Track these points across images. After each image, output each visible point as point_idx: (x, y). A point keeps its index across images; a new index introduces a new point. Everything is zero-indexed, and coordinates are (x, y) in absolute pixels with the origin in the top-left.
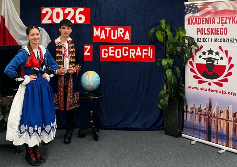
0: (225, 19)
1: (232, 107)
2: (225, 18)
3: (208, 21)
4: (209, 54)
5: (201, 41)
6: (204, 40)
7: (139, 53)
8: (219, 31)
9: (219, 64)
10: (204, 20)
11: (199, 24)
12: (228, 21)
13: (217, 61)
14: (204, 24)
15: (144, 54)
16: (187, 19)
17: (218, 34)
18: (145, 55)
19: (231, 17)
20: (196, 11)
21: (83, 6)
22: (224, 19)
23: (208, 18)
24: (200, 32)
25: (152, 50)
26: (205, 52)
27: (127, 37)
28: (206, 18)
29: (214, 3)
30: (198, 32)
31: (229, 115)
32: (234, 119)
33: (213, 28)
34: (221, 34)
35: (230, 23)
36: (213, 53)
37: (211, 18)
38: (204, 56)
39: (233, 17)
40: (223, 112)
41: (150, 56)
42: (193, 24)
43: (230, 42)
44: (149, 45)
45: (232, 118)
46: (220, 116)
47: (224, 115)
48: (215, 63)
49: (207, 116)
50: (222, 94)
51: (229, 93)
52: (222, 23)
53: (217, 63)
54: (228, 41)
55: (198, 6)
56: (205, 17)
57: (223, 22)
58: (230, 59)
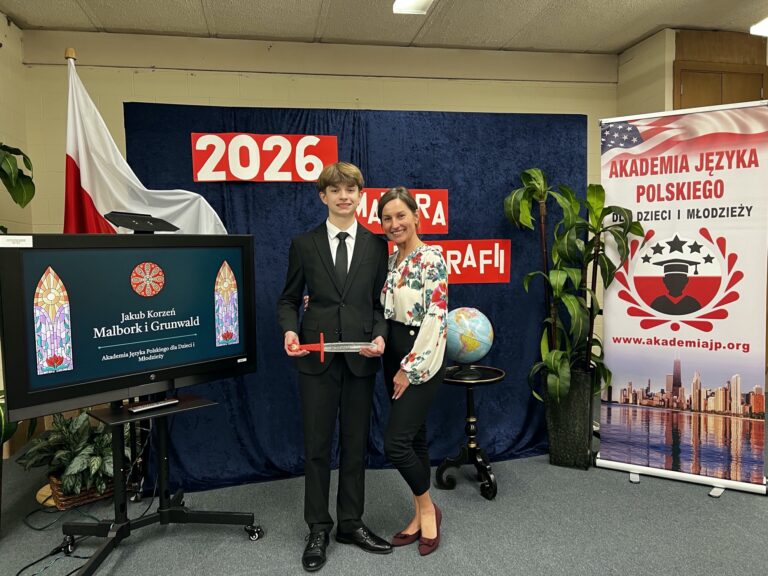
0: (718, 157)
1: (739, 379)
2: (717, 154)
3: (667, 166)
4: (671, 251)
5: (649, 217)
6: (656, 215)
7: (470, 259)
8: (699, 190)
9: (700, 275)
10: (655, 162)
11: (643, 174)
12: (725, 162)
13: (694, 266)
14: (656, 173)
15: (483, 262)
16: (608, 164)
17: (699, 197)
18: (486, 266)
19: (733, 152)
20: (635, 140)
21: (316, 131)
22: (715, 158)
23: (670, 158)
24: (645, 195)
25: (502, 252)
26: (661, 245)
27: (439, 217)
28: (663, 159)
29: (684, 118)
30: (639, 195)
31: (731, 399)
32: (744, 409)
33: (684, 184)
34: (706, 197)
35: (730, 167)
36: (685, 248)
37: (676, 157)
38: (658, 258)
39: (739, 152)
40: (713, 394)
41: (498, 268)
42: (626, 175)
43: (732, 216)
44: (496, 237)
45: (741, 407)
46: (706, 405)
47: (716, 401)
48: (690, 273)
49: (668, 407)
50: (711, 349)
51: (731, 346)
52: (708, 168)
53: (696, 273)
54: (725, 213)
55: (638, 128)
56: (659, 157)
57: (711, 165)
58: (733, 259)
